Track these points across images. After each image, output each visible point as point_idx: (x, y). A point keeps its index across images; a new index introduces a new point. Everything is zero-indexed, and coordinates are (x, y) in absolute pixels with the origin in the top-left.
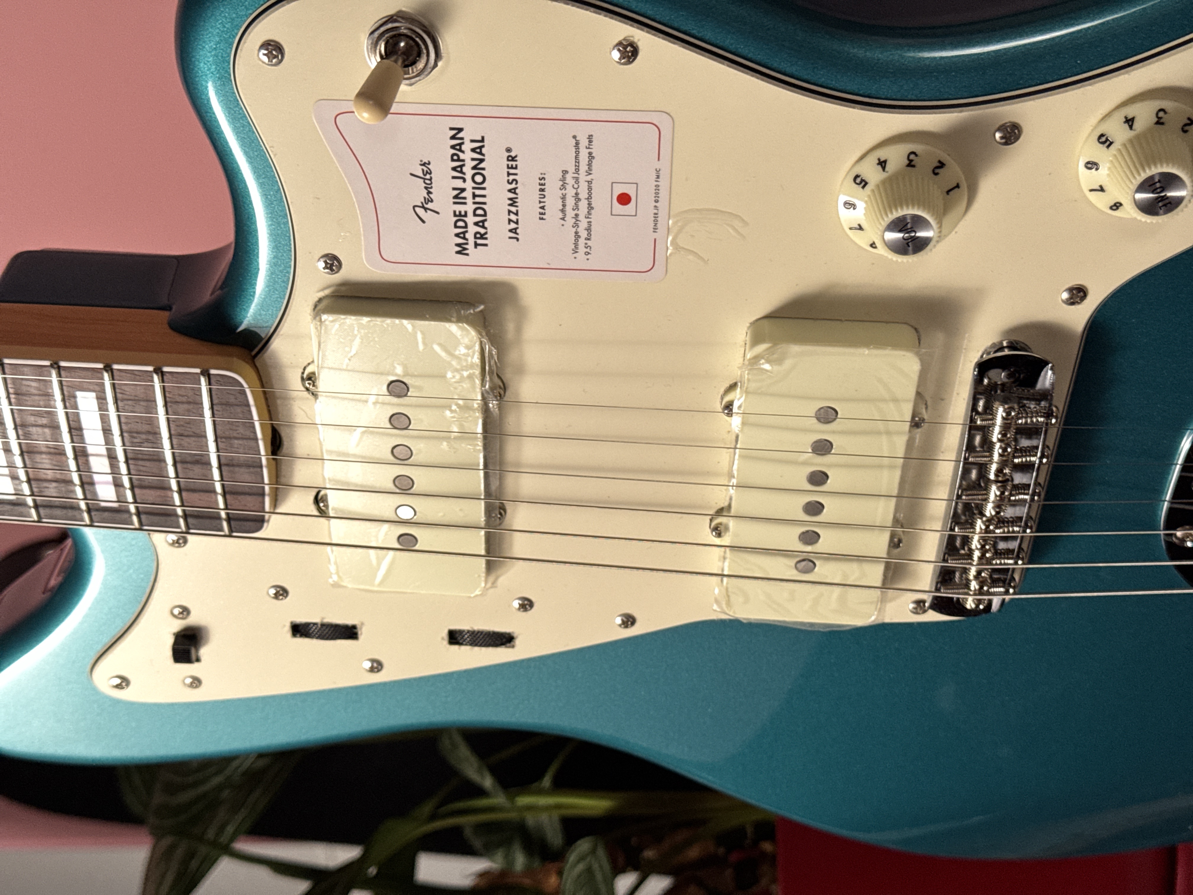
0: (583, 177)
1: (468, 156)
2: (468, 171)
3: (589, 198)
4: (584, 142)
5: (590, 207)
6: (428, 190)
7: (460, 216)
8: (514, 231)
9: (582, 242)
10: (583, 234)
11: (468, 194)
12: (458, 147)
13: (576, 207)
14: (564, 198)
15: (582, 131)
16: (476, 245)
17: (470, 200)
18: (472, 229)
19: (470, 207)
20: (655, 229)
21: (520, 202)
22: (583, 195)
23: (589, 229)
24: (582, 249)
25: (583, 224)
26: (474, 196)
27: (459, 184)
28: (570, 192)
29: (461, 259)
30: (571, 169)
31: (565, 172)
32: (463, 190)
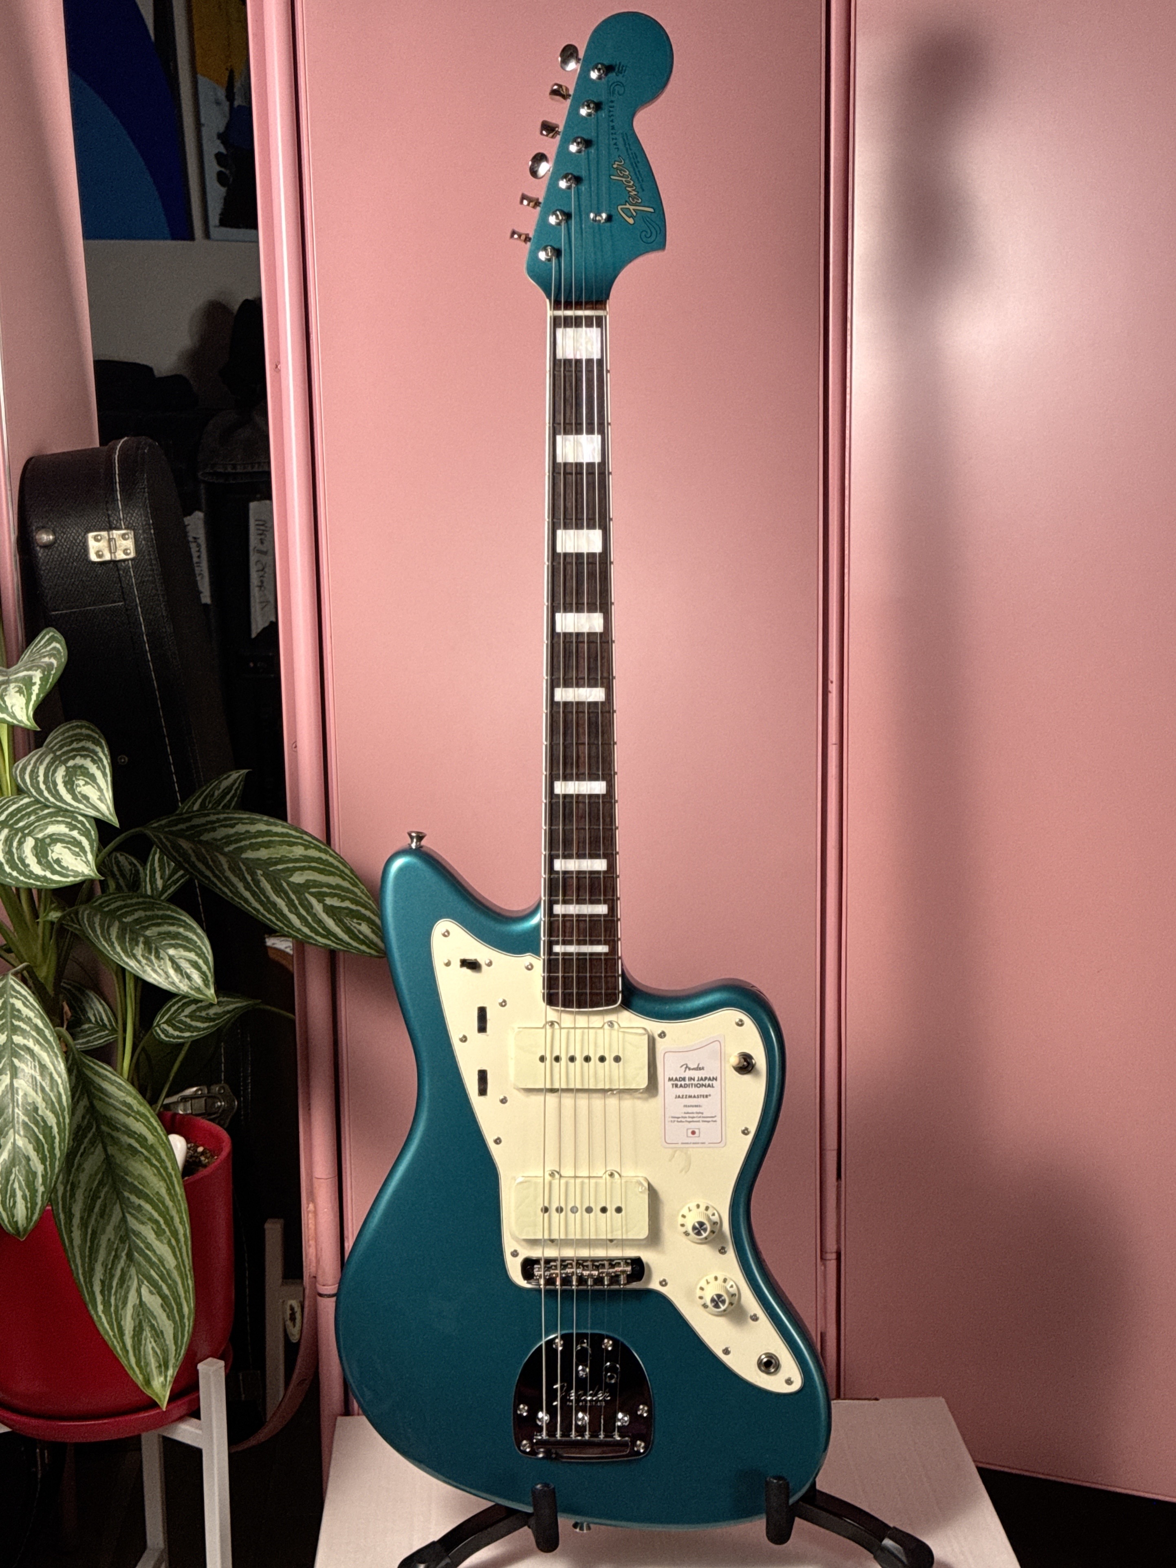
0: (701, 1119)
1: (707, 1082)
2: (701, 1082)
3: (693, 1121)
4: (714, 1119)
5: (690, 1122)
6: (693, 1069)
7: (684, 1079)
8: (679, 1097)
9: (676, 1119)
10: (679, 1120)
11: (692, 1082)
12: (710, 1079)
13: (689, 1117)
14: (693, 1113)
15: (718, 1119)
16: (673, 1084)
17: (690, 1082)
18: (679, 1083)
19: (687, 1082)
20: (682, 1143)
21: (690, 1099)
22: (694, 1119)
23: (681, 1122)
24: (673, 1119)
25: (683, 1120)
26: (692, 1084)
27: (696, 1079)
28: (695, 1115)
29: (667, 1079)
30: (704, 1115)
31: (702, 1113)
32: (694, 1080)
